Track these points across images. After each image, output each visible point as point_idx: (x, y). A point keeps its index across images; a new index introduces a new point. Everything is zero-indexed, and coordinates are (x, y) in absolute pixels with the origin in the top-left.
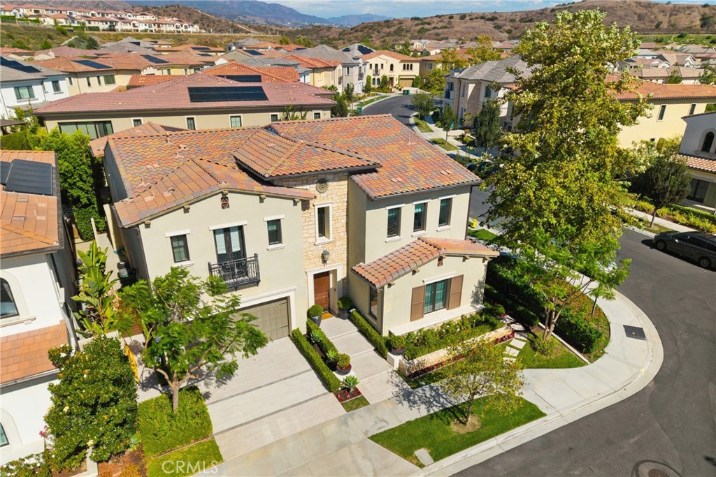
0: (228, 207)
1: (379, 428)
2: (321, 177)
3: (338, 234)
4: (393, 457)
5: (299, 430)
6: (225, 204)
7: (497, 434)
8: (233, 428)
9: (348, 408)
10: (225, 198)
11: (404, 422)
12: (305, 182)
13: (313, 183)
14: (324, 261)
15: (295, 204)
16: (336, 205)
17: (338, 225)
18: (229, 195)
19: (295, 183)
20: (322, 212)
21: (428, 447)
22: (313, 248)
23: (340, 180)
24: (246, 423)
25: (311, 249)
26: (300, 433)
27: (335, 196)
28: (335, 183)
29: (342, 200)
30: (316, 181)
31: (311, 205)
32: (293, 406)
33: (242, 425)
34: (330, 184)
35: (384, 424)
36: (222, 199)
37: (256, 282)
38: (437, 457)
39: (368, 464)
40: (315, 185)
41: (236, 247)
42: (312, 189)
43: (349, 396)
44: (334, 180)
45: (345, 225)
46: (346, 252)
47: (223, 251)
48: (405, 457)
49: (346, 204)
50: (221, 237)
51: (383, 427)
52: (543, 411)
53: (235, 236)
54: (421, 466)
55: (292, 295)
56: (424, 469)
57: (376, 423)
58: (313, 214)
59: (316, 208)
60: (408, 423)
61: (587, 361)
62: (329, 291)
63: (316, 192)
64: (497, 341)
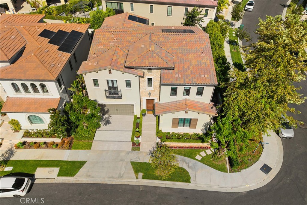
0: (111, 73)
1: (136, 160)
3: (156, 88)
4: (132, 171)
5: (115, 150)
8: (99, 141)
9: (133, 149)
11: (144, 162)
12: (143, 69)
13: (146, 69)
14: (150, 96)
15: (136, 76)
16: (155, 78)
17: (156, 85)
18: (111, 70)
19: (139, 68)
21: (144, 173)
23: (157, 70)
24: (103, 141)
25: (144, 91)
26: (114, 151)
27: (155, 75)
28: (155, 71)
29: (158, 77)
31: (145, 77)
32: (119, 141)
33: (102, 141)
34: (153, 70)
35: (138, 159)
36: (109, 71)
37: (120, 98)
38: (144, 178)
39: (124, 169)
42: (145, 71)
43: (136, 146)
44: (155, 69)
45: (159, 85)
47: (111, 85)
48: (135, 173)
50: (110, 82)
51: (137, 160)
52: (191, 181)
54: (137, 178)
55: (135, 104)
56: (137, 179)
57: (136, 158)
58: (145, 79)
59: (147, 78)
61: (229, 171)
62: (153, 104)
63: (147, 72)
64: (201, 147)
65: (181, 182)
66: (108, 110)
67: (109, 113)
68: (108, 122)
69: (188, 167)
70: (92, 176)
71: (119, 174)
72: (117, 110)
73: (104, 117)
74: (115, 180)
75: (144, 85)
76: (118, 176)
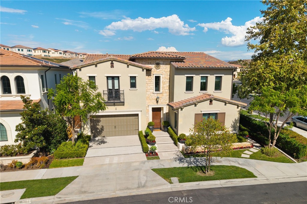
0: (113, 67)
1: (159, 167)
2: (157, 62)
3: (165, 90)
6: (112, 66)
7: (221, 179)
8: (94, 157)
9: (148, 159)
10: (112, 63)
11: (173, 167)
12: (150, 63)
13: (153, 64)
14: (157, 102)
15: (143, 70)
16: (164, 76)
17: (164, 86)
18: (114, 62)
19: (145, 63)
20: (158, 79)
21: (179, 177)
22: (152, 95)
23: (166, 64)
24: (101, 156)
25: (151, 95)
26: (121, 163)
27: (164, 71)
28: (164, 66)
29: (167, 74)
30: (155, 63)
31: (152, 74)
32: (124, 154)
33: (99, 156)
34: (161, 65)
35: (163, 166)
36: (111, 63)
37: (123, 104)
38: (181, 181)
39: (145, 178)
40: (154, 65)
41: (116, 87)
42: (152, 66)
43: (152, 155)
44: (163, 64)
45: (168, 86)
46: (168, 100)
47: (110, 87)
48: (164, 178)
49: (169, 76)
50: (110, 82)
51: (161, 167)
52: (256, 176)
53: (116, 82)
54: (171, 183)
55: (139, 113)
57: (158, 165)
58: (152, 78)
59: (154, 76)
60: (175, 168)
61: (295, 161)
62: (161, 119)
63: (155, 69)
64: (241, 148)
65: (241, 178)
66: (102, 129)
67: (103, 134)
68: (103, 142)
69: (239, 164)
70: (90, 192)
71: (138, 184)
72: (115, 127)
73: (97, 139)
74: (135, 190)
75: (151, 86)
76: (137, 186)
